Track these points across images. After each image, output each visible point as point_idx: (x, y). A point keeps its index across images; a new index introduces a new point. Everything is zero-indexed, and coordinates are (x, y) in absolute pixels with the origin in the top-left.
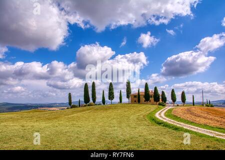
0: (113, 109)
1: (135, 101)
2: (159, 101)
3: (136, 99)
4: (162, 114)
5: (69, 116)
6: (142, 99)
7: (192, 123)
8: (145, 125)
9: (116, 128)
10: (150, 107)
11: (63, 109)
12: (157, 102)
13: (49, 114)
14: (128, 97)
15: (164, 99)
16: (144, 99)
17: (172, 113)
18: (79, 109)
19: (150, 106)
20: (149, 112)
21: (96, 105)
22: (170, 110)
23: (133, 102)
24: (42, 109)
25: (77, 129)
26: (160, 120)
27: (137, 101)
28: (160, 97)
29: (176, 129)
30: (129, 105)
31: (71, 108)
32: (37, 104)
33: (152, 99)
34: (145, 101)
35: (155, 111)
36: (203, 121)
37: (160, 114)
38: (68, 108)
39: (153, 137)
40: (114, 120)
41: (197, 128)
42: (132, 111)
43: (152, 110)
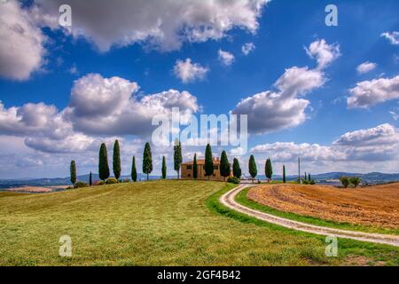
0: (149, 189)
1: (189, 175)
2: (229, 174)
3: (191, 172)
4: (231, 198)
5: (72, 202)
6: (202, 171)
7: (272, 211)
8: (199, 215)
9: (151, 221)
10: (213, 186)
11: (59, 190)
12: (225, 176)
13: (34, 200)
14: (177, 168)
15: (238, 172)
16: (204, 172)
17: (247, 195)
18: (90, 189)
19: (212, 183)
20: (211, 194)
21: (121, 181)
22: (245, 191)
23: (185, 176)
24: (16, 189)
25: (86, 224)
26: (225, 207)
27: (192, 176)
28: (231, 169)
29: (246, 220)
30: (177, 182)
31: (76, 187)
32: (6, 181)
33: (217, 172)
34: (206, 175)
35: (221, 193)
36: (289, 207)
37: (227, 197)
38: (69, 188)
39: (206, 232)
40: (151, 208)
41: (275, 217)
42: (183, 193)
43: (215, 190)
